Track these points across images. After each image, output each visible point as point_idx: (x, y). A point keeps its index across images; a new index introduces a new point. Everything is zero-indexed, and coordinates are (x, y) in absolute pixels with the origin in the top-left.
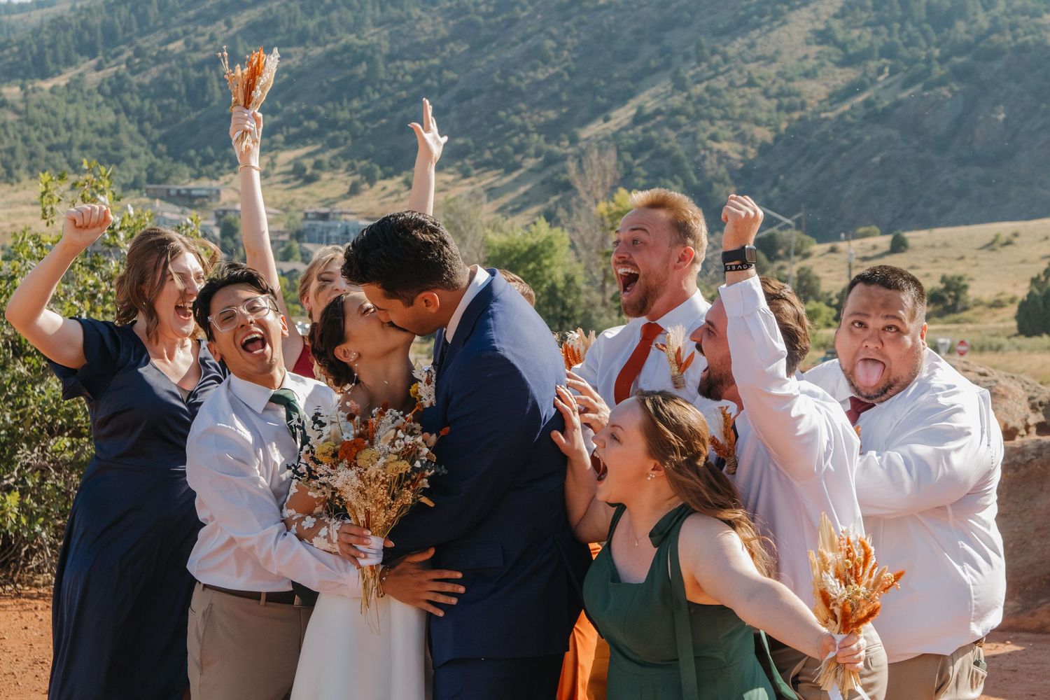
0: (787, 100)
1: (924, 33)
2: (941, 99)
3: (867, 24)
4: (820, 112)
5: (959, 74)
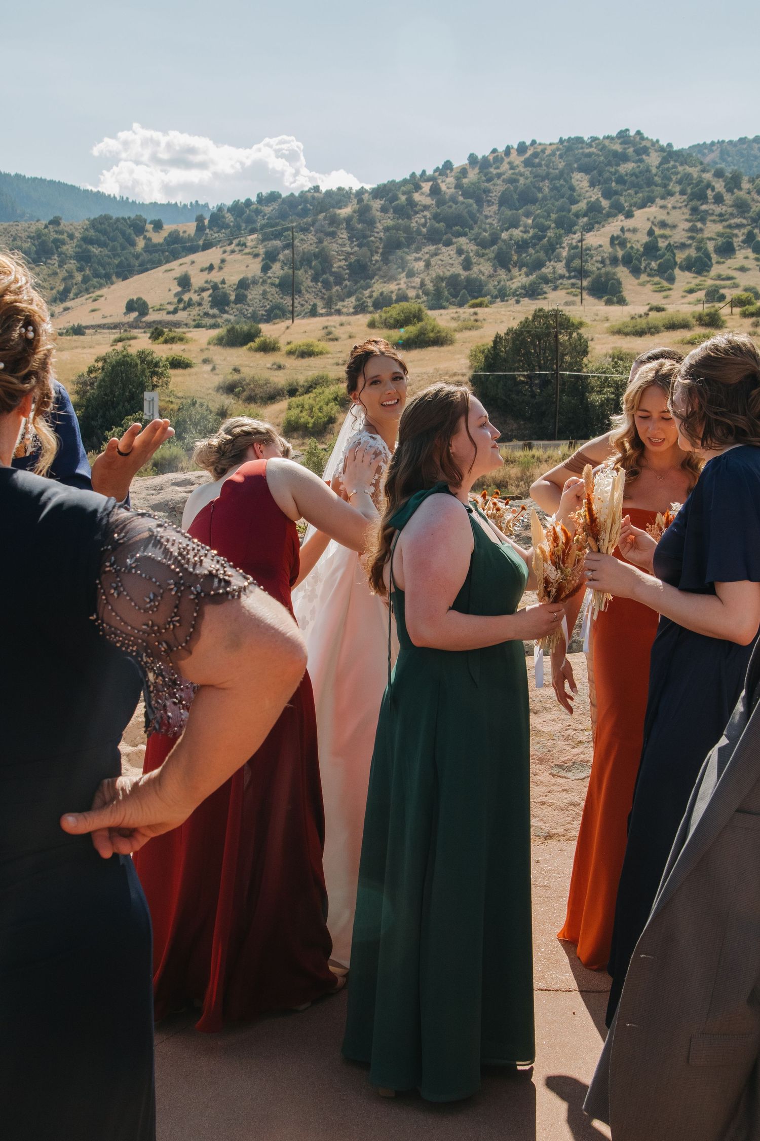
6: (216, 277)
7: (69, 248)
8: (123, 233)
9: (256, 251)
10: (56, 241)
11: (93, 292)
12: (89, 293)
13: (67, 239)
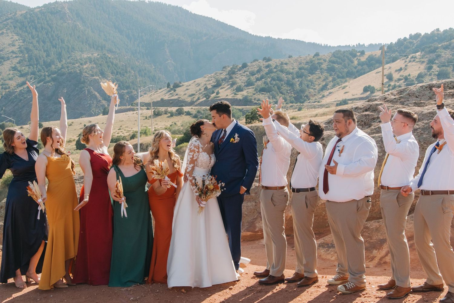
0: (5, 86)
1: (43, 68)
2: (49, 86)
3: (26, 66)
4: (14, 90)
5: (54, 80)
6: (405, 73)
7: (324, 66)
8: (347, 57)
9: (422, 60)
10: (318, 63)
11: (341, 85)
12: (339, 86)
13: (323, 62)
